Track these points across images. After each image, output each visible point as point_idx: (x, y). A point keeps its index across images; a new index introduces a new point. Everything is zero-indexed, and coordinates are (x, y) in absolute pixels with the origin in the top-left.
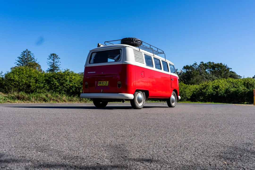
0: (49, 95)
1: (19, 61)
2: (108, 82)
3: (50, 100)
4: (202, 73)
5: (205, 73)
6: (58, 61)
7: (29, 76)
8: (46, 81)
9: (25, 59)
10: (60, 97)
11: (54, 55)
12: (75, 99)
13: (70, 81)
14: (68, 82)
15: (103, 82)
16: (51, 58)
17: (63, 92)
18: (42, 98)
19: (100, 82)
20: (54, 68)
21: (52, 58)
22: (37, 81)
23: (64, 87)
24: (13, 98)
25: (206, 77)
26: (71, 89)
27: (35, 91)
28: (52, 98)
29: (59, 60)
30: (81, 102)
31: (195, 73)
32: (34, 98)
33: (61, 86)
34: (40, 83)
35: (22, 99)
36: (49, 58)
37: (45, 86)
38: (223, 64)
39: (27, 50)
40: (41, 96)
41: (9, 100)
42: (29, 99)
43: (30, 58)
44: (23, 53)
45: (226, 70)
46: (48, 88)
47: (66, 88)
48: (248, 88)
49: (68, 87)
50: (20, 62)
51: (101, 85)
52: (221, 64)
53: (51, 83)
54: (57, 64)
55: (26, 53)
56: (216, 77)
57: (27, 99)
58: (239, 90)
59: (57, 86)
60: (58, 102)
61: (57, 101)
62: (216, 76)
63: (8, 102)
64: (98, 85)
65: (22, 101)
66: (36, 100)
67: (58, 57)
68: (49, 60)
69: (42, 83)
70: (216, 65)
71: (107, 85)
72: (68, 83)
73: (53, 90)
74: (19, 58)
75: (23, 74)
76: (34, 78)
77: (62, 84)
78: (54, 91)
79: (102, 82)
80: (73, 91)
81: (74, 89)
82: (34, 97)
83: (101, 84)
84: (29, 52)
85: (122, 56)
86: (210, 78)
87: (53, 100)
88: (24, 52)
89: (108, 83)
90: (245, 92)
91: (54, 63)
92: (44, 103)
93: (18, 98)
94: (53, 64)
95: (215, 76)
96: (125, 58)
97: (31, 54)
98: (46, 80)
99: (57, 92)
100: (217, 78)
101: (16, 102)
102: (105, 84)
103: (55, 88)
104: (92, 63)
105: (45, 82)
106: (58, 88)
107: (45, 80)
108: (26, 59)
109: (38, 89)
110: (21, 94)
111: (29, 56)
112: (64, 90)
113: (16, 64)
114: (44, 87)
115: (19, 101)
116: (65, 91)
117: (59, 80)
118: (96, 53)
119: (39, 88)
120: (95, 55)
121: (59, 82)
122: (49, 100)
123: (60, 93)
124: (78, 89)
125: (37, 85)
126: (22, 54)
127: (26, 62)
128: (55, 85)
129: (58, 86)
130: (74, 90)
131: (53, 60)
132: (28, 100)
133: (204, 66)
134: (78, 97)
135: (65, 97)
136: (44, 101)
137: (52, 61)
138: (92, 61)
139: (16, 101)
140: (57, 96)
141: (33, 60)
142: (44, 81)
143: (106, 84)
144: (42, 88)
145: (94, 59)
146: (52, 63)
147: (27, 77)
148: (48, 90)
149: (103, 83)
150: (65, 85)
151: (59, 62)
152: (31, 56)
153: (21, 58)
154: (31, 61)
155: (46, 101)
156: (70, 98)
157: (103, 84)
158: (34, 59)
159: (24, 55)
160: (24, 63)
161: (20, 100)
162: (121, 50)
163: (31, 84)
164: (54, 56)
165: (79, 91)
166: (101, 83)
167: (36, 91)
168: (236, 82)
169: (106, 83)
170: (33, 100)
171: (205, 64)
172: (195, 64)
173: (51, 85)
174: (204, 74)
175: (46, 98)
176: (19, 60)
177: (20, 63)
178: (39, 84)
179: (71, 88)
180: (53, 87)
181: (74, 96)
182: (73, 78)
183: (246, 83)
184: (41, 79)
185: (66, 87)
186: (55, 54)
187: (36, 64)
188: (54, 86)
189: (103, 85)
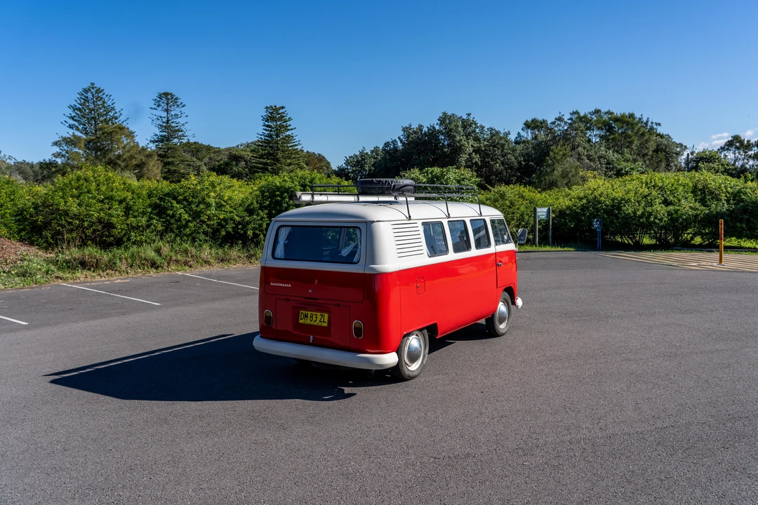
0: (166, 249)
1: (72, 118)
2: (326, 316)
3: (168, 263)
4: (578, 146)
5: (587, 145)
6: (179, 114)
7: (106, 198)
8: (153, 209)
9: (91, 110)
10: (194, 250)
11: (169, 97)
12: (234, 253)
13: (219, 206)
14: (213, 208)
15: (314, 313)
16: (159, 106)
17: (202, 237)
18: (145, 259)
19: (304, 312)
20: (169, 132)
21: (163, 105)
22: (128, 210)
23: (204, 222)
24: (68, 267)
25: (589, 157)
26: (223, 227)
27: (125, 239)
28: (174, 258)
29: (183, 110)
30: (252, 261)
31: (558, 154)
32: (124, 261)
33: (194, 219)
34: (136, 214)
35: (93, 266)
36: (155, 107)
37: (151, 224)
38: (638, 115)
39: (92, 84)
40: (143, 256)
41: (61, 274)
42: (111, 266)
43: (104, 107)
44: (82, 94)
45: (643, 134)
46: (160, 228)
47: (208, 226)
48: (703, 202)
49: (214, 222)
50: (76, 121)
51: (308, 321)
52: (632, 116)
53: (168, 215)
54: (177, 120)
55: (92, 93)
56: (616, 156)
57: (106, 265)
58: (679, 212)
59: (184, 222)
60: (190, 266)
61: (186, 263)
62: (617, 152)
63: (57, 277)
64: (301, 321)
65: (94, 271)
66: (131, 266)
67: (179, 102)
68: (155, 112)
69: (144, 213)
70: (617, 120)
71: (325, 325)
72: (213, 211)
73: (173, 232)
74: (75, 109)
75: (89, 192)
76: (121, 202)
77: (196, 215)
78: (176, 236)
79: (309, 313)
80: (228, 233)
81: (230, 227)
82: (126, 259)
83: (309, 318)
84: (99, 91)
85: (363, 247)
86: (600, 157)
87: (177, 261)
88: (86, 91)
89: (326, 320)
90: (697, 215)
91: (170, 118)
92: (153, 272)
93: (83, 264)
94: (167, 122)
95: (613, 152)
96: (372, 256)
97: (104, 96)
98: (155, 206)
99: (185, 238)
100: (619, 155)
101: (79, 278)
102: (318, 321)
103: (179, 228)
104: (279, 257)
105: (151, 213)
106: (186, 226)
107: (150, 206)
108: (94, 110)
109: (133, 234)
110: (90, 255)
111: (100, 103)
112: (203, 233)
113: (67, 125)
114: (148, 226)
115: (85, 272)
116: (206, 233)
117: (190, 203)
118: (290, 228)
119: (137, 229)
120: (287, 233)
121: (190, 210)
122: (166, 264)
123: (194, 240)
124: (240, 226)
125: (132, 220)
126: (79, 96)
127: (93, 118)
128: (179, 220)
129: (189, 221)
130: (230, 230)
131: (167, 110)
132: (109, 269)
133: (582, 122)
134: (243, 247)
135: (207, 252)
136: (152, 267)
137: (164, 114)
138: (280, 251)
139: (78, 275)
140: (186, 251)
141: (111, 114)
142: (149, 210)
143: (322, 320)
144: (145, 230)
145: (285, 245)
146: (165, 120)
147: (102, 201)
148: (162, 235)
149: (314, 317)
150: (204, 218)
151: (184, 115)
152: (104, 102)
153: (79, 110)
154: (106, 115)
155: (158, 267)
156: (220, 251)
157: (314, 319)
158: (113, 108)
159: (86, 100)
160: (89, 123)
161: (89, 269)
162: (358, 231)
163: (114, 220)
164: (168, 99)
165: (245, 232)
166: (309, 315)
167: (129, 239)
168: (673, 185)
169: (319, 319)
170: (123, 268)
171: (585, 116)
172: (560, 119)
173: (168, 218)
174: (584, 148)
175: (158, 259)
176: (73, 114)
177: (77, 124)
178: (135, 217)
179: (222, 224)
180: (172, 224)
181: (231, 246)
182: (226, 198)
183: (700, 187)
184: (140, 205)
185: (209, 223)
186: (171, 94)
187: (121, 128)
188: (176, 221)
189: (313, 323)
